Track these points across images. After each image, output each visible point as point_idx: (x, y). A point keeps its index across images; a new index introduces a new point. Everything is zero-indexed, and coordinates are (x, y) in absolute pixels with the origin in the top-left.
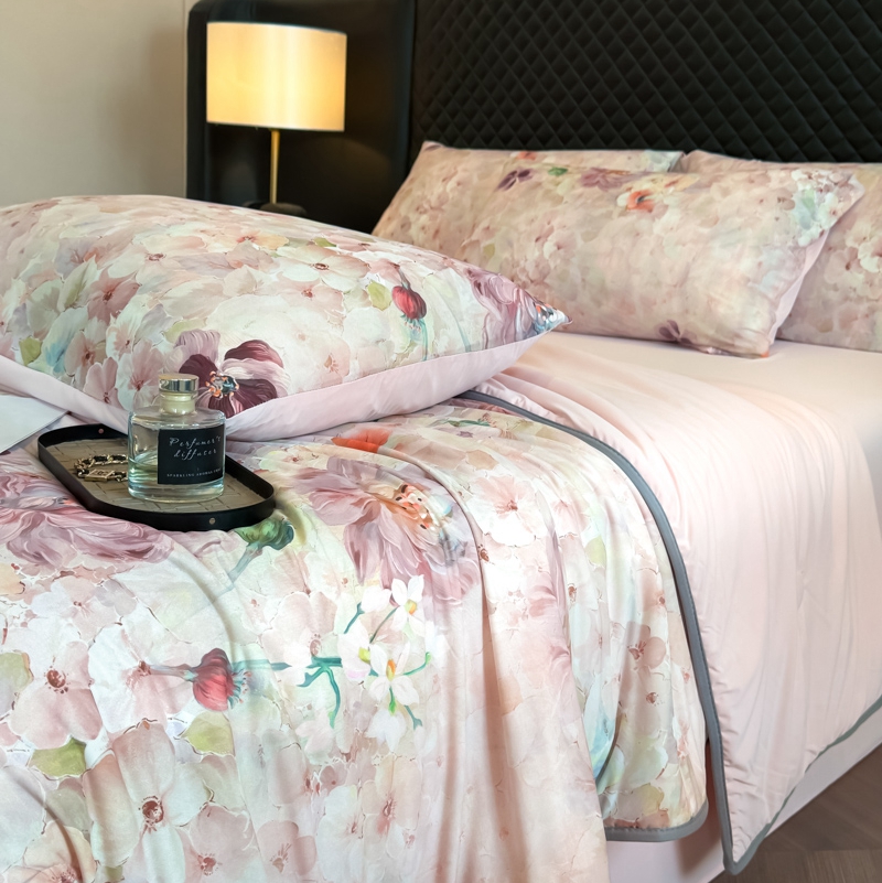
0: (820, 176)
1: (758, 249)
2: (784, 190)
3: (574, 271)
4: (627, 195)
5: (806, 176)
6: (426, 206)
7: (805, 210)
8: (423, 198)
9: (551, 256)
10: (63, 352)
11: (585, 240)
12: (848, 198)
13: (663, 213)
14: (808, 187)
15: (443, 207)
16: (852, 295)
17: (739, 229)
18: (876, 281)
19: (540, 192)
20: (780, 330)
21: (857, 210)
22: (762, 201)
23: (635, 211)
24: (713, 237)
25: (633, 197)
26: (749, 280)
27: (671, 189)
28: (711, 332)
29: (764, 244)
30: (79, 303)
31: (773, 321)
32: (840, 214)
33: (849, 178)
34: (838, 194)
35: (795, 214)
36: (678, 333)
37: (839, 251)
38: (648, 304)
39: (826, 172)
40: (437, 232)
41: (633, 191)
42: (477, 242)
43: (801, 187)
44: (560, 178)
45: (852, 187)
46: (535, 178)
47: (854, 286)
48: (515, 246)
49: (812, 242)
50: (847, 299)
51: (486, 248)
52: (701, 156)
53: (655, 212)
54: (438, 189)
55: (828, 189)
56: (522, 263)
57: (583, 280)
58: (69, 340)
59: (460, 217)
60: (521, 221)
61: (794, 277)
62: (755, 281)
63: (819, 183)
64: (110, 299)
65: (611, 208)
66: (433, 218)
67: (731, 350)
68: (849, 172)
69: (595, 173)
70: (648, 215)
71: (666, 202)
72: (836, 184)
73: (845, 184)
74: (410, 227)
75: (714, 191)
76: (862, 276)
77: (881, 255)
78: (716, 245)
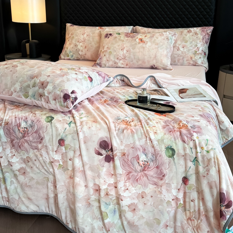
1: (166, 49)
2: (167, 37)
3: (132, 56)
5: (169, 33)
6: (80, 41)
8: (79, 39)
9: (126, 53)
11: (133, 50)
12: (176, 37)
13: (147, 43)
15: (85, 41)
16: (179, 55)
17: (162, 45)
18: (183, 53)
19: (117, 39)
21: (177, 39)
22: (164, 39)
23: (141, 43)
24: (158, 47)
25: (139, 39)
26: (166, 55)
27: (146, 37)
28: (162, 66)
29: (167, 48)
32: (175, 40)
34: (174, 36)
35: (170, 41)
36: (155, 66)
37: (176, 47)
38: (149, 61)
40: (86, 47)
44: (120, 35)
45: (176, 35)
46: (114, 35)
48: (117, 51)
49: (172, 46)
50: (178, 56)
51: (109, 52)
53: (145, 43)
54: (82, 37)
56: (119, 55)
57: (134, 58)
59: (91, 43)
60: (116, 46)
62: (167, 55)
65: (136, 42)
66: (84, 44)
67: (166, 69)
69: (127, 34)
71: (147, 41)
72: (174, 34)
75: (155, 38)
76: (181, 52)
77: (184, 48)
78: (159, 49)
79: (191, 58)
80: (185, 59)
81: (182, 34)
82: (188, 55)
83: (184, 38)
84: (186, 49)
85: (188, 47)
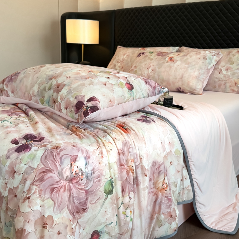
0: (213, 52)
1: (199, 70)
2: (204, 56)
3: (156, 76)
4: (168, 58)
5: (209, 52)
6: (120, 61)
7: (209, 60)
8: (119, 59)
9: (150, 72)
10: (49, 101)
11: (159, 69)
12: (219, 57)
13: (176, 62)
14: (210, 55)
15: (124, 61)
16: (221, 79)
17: (195, 65)
18: (226, 76)
19: (147, 58)
20: (204, 88)
21: (221, 60)
22: (199, 58)
23: (170, 61)
24: (188, 67)
25: (169, 58)
26: (197, 77)
27: (178, 56)
28: (189, 89)
29: (200, 68)
30: (51, 89)
31: (203, 86)
32: (217, 61)
33: (219, 52)
34: (217, 56)
35: (207, 61)
36: (181, 89)
37: (217, 70)
38: (174, 83)
39: (214, 51)
40: (122, 67)
41: (169, 57)
42: (133, 70)
43: (208, 55)
44: (152, 54)
45: (220, 55)
46: (146, 54)
47: (221, 77)
48: (142, 70)
49: (211, 68)
50: (219, 80)
51: (135, 71)
52: (184, 48)
53: (174, 62)
54: (122, 57)
55: (214, 55)
57: (158, 78)
58: (50, 98)
59: (128, 64)
60: (143, 65)
61: (207, 76)
62: (199, 77)
63: (212, 54)
64: (59, 88)
65: (164, 61)
66: (121, 64)
67: (194, 93)
68: (219, 51)
69: (160, 53)
70: (173, 62)
71: (177, 59)
72: (216, 54)
73: (218, 54)
74: (116, 66)
75: (188, 56)
76: (223, 75)
77: (227, 70)
78: (189, 69)
79: (236, 84)
80: (228, 85)
81: (229, 54)
82: (232, 80)
83: (231, 58)
84: (230, 72)
85: (233, 69)
